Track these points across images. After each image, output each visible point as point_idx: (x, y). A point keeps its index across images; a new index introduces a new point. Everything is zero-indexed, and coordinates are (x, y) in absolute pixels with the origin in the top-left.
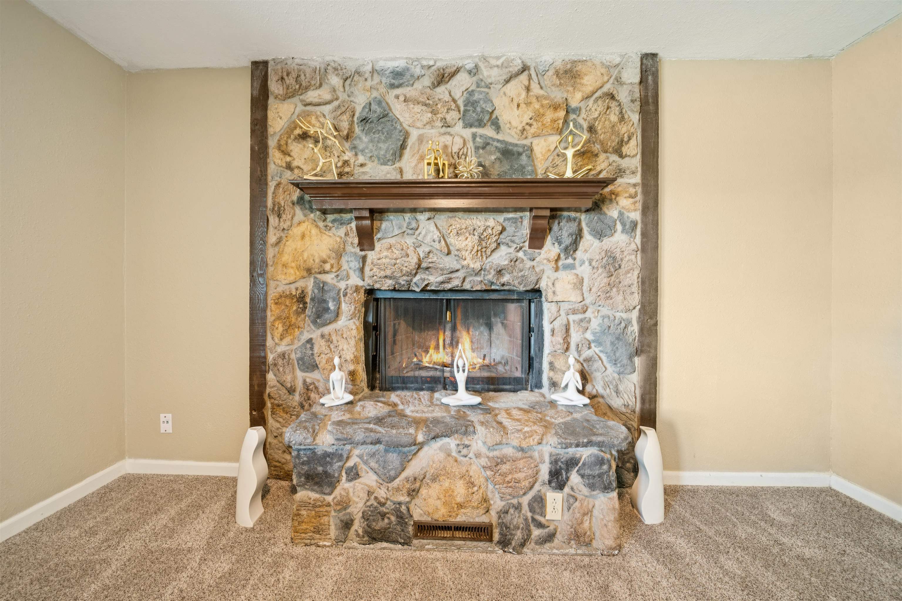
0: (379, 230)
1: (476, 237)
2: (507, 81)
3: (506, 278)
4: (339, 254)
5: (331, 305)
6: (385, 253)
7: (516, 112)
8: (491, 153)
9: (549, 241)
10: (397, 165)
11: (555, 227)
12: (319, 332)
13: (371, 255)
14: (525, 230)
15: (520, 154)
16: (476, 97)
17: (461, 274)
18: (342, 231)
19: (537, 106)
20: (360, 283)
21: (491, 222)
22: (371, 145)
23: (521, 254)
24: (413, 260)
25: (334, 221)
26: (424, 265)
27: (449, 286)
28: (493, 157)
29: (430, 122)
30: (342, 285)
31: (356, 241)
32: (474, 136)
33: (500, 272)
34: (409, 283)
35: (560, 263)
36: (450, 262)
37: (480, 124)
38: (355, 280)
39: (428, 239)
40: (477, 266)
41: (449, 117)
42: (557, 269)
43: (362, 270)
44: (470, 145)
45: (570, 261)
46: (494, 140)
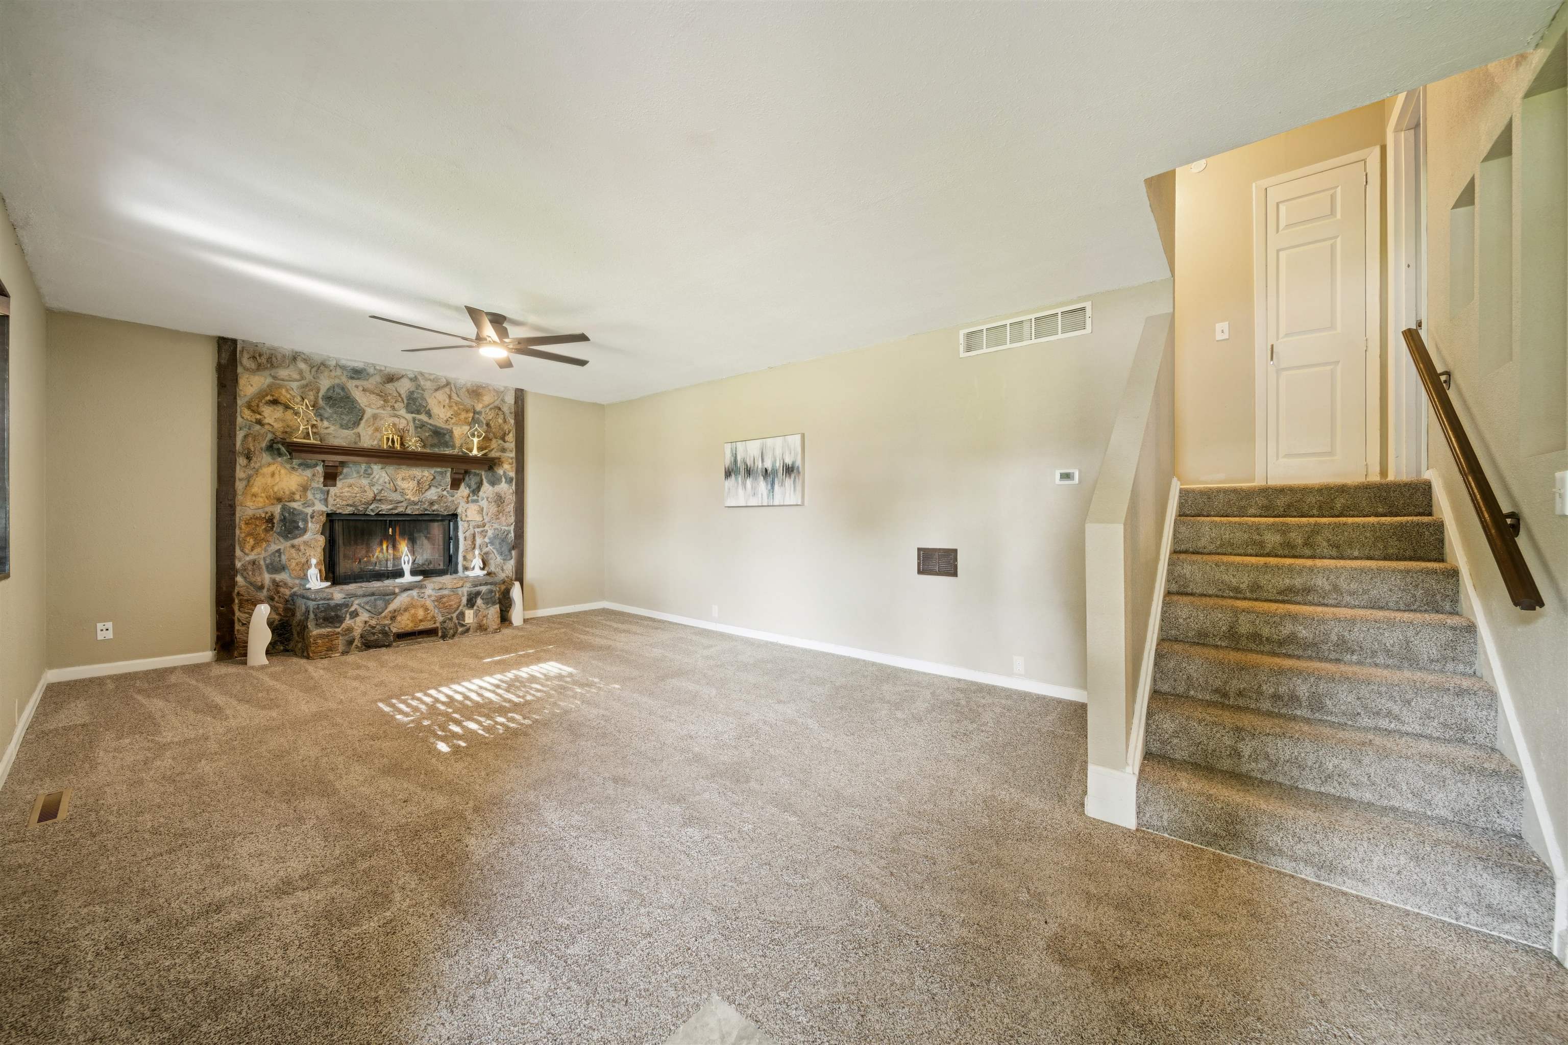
0: (341, 473)
1: (416, 482)
2: (436, 390)
3: (435, 507)
4: (305, 488)
5: (301, 524)
6: (347, 489)
7: (443, 410)
8: (426, 431)
9: (463, 486)
10: (355, 431)
11: (467, 479)
12: (289, 543)
13: (333, 490)
14: (448, 479)
15: (445, 434)
16: (415, 395)
17: (404, 504)
18: (308, 473)
19: (456, 408)
20: (324, 509)
21: (426, 473)
22: (335, 416)
23: (445, 493)
24: (371, 495)
25: (300, 465)
26: (378, 498)
27: (396, 512)
28: (427, 434)
29: (383, 407)
30: (309, 511)
31: (322, 480)
32: (414, 419)
33: (432, 503)
34: (366, 509)
35: (470, 499)
36: (396, 497)
37: (419, 412)
38: (320, 507)
39: (381, 481)
40: (416, 499)
41: (396, 406)
42: (468, 502)
43: (326, 500)
44: (411, 424)
45: (475, 498)
46: (428, 423)
